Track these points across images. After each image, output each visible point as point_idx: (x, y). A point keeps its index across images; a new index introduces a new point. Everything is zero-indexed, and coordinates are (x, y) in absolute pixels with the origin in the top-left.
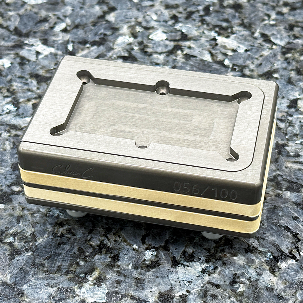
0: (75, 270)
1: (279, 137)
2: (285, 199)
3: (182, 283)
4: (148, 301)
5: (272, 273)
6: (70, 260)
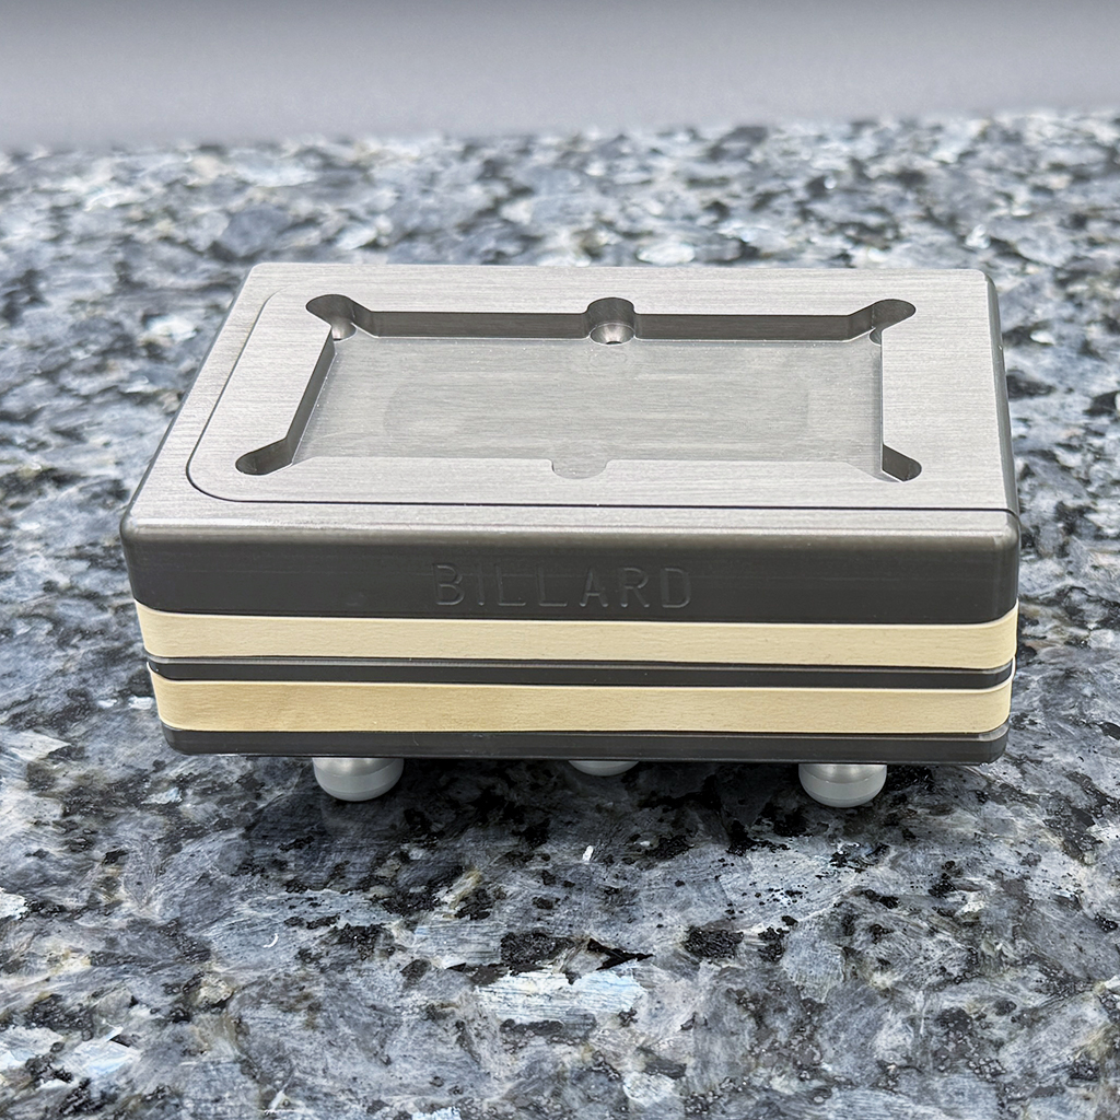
0: (393, 873)
1: (1063, 489)
2: (1099, 650)
3: (765, 897)
4: (651, 955)
5: (1073, 857)
6: (376, 848)
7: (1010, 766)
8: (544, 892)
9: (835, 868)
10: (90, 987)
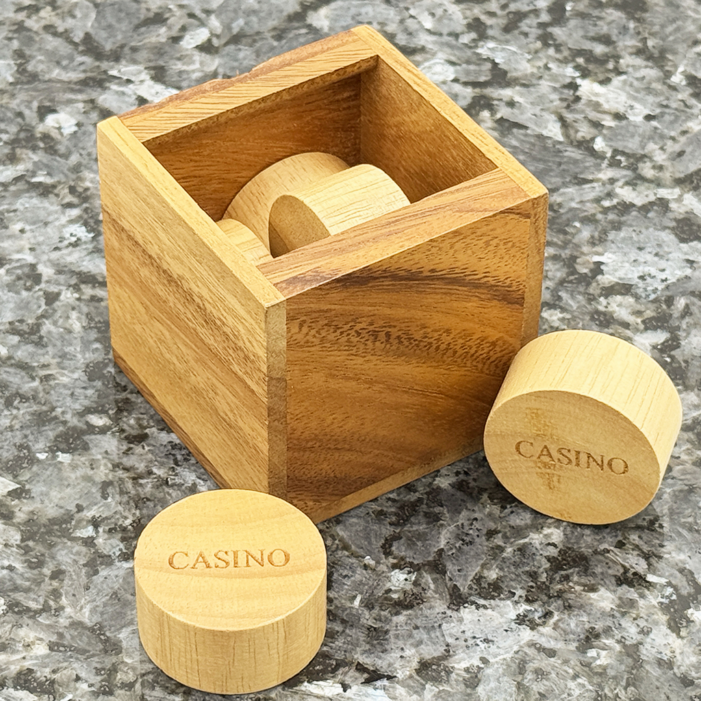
7: (641, 559)
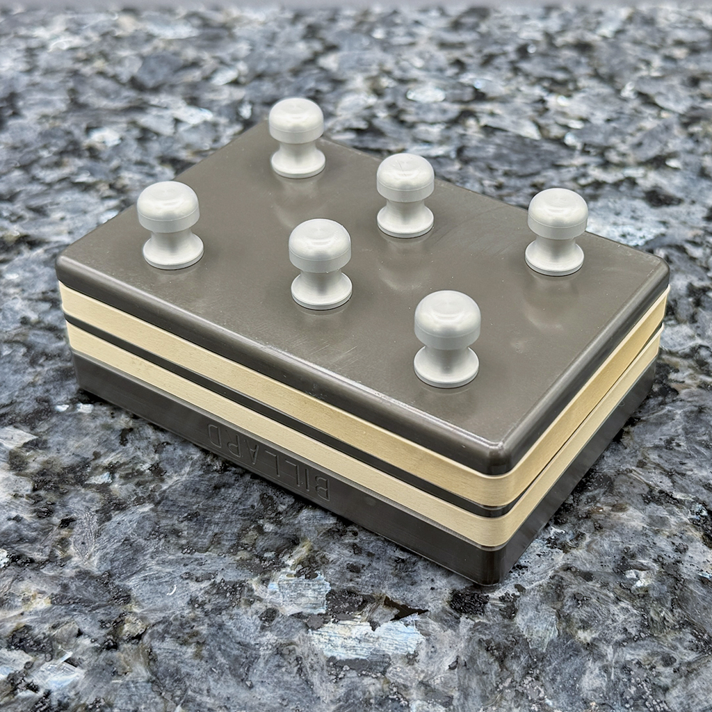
8: (354, 560)
9: (550, 549)
10: (51, 621)
